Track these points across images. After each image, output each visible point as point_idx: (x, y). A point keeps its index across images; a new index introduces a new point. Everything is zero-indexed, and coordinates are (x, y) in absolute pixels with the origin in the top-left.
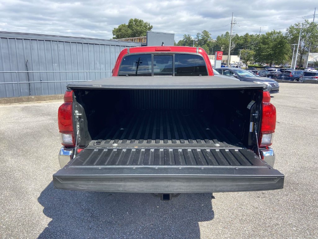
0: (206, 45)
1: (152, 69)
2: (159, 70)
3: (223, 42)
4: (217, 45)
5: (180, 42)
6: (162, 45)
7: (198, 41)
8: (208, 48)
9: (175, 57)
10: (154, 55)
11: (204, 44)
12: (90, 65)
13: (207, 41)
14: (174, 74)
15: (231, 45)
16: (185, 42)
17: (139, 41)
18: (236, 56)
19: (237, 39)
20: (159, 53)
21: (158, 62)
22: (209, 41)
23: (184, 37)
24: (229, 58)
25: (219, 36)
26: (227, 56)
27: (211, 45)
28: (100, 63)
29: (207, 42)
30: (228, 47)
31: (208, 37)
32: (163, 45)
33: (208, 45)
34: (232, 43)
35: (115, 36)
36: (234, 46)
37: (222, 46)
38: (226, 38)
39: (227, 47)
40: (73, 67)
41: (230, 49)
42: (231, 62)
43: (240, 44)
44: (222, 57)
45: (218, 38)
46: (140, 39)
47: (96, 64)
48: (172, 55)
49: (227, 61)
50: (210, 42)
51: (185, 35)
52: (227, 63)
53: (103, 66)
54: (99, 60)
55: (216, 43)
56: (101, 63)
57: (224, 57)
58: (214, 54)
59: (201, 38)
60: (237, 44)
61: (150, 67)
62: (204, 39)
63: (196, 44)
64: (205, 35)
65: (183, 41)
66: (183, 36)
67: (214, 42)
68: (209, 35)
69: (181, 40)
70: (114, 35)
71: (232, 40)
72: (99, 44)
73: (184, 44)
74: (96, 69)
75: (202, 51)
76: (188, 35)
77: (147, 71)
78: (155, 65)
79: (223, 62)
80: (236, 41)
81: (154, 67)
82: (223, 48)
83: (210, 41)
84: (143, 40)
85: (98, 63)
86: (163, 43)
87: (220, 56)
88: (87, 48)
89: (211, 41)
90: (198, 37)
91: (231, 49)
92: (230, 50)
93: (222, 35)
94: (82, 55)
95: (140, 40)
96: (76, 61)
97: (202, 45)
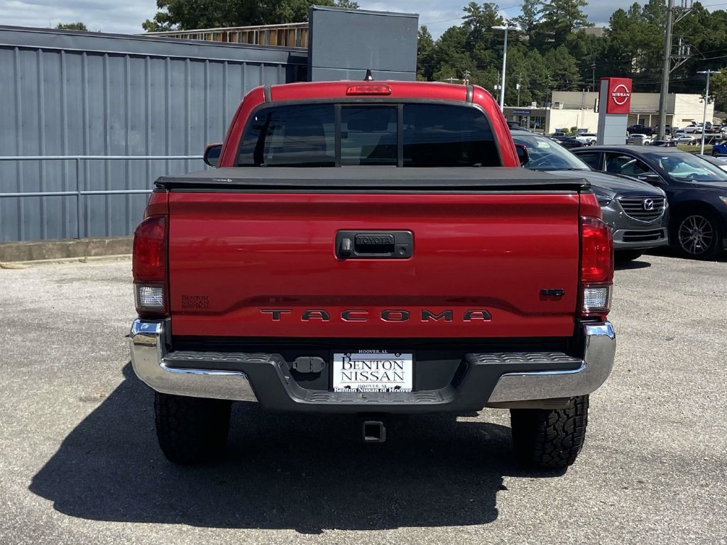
0: (563, 49)
1: (338, 147)
2: (359, 150)
3: (639, 37)
4: (611, 47)
5: (451, 33)
6: (367, 79)
7: (530, 30)
8: (573, 60)
9: (404, 114)
10: (343, 107)
11: (555, 46)
12: (108, 133)
13: (568, 28)
14: (401, 162)
15: (674, 51)
16: (472, 33)
17: (279, 43)
18: (695, 98)
19: (699, 25)
20: (358, 101)
21: (354, 126)
22: (575, 31)
23: (467, 14)
24: (665, 105)
25: (620, 11)
26: (659, 95)
27: (585, 50)
28: (126, 127)
29: (570, 37)
30: (660, 58)
31: (575, 15)
32: (370, 78)
33: (574, 49)
34: (675, 41)
35: (165, 10)
36: (685, 52)
37: (635, 54)
38: (650, 18)
39: (656, 58)
40: (20, 139)
41: (667, 64)
42: (677, 123)
43: (712, 47)
44: (629, 100)
45: (618, 18)
46: (280, 32)
47: (111, 128)
48: (395, 107)
49: (657, 118)
50: (581, 35)
51: (473, 5)
52: (659, 125)
53: (136, 138)
54: (122, 112)
55: (609, 39)
56: (129, 128)
57: (643, 102)
58: (597, 89)
59: (544, 20)
60: (702, 45)
61: (330, 140)
62: (556, 22)
63: (523, 43)
64: (559, 7)
65: (462, 31)
66: (465, 10)
67: (600, 35)
68: (580, 8)
69: (454, 29)
70: (160, 5)
71: (675, 29)
72: (124, 55)
73: (468, 43)
74: (109, 147)
75: (484, 96)
76: (487, 6)
77: (320, 153)
78: (345, 136)
79: (642, 121)
80: (695, 31)
81: (343, 141)
82: (640, 63)
83: (583, 32)
84: (294, 37)
85: (117, 125)
86: (369, 73)
87: (621, 99)
88: (79, 69)
89: (588, 33)
90: (528, 11)
91: (672, 64)
92: (667, 71)
93: (636, 6)
94: (58, 95)
95: (283, 35)
96: (35, 115)
97: (548, 50)
